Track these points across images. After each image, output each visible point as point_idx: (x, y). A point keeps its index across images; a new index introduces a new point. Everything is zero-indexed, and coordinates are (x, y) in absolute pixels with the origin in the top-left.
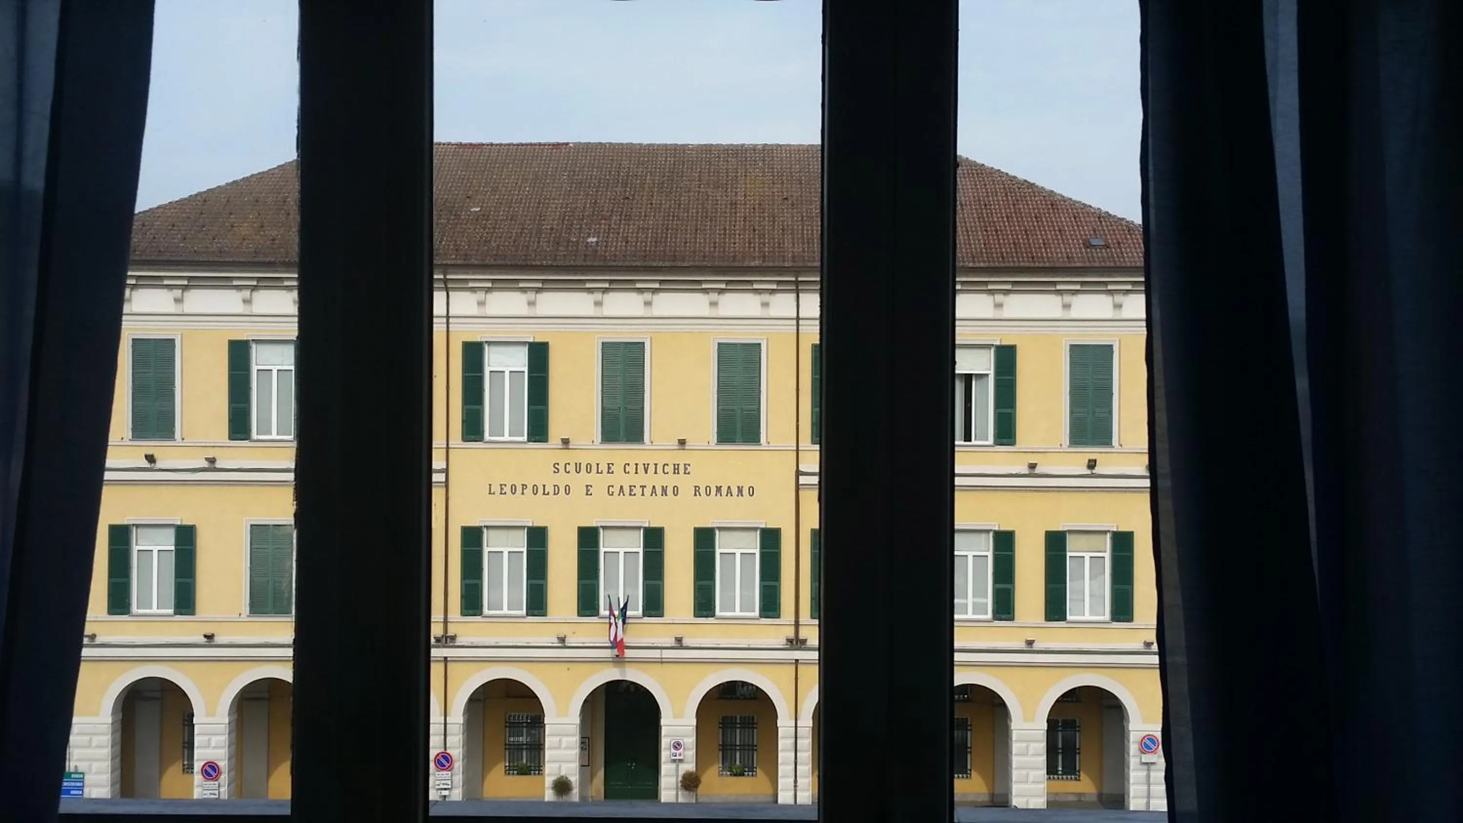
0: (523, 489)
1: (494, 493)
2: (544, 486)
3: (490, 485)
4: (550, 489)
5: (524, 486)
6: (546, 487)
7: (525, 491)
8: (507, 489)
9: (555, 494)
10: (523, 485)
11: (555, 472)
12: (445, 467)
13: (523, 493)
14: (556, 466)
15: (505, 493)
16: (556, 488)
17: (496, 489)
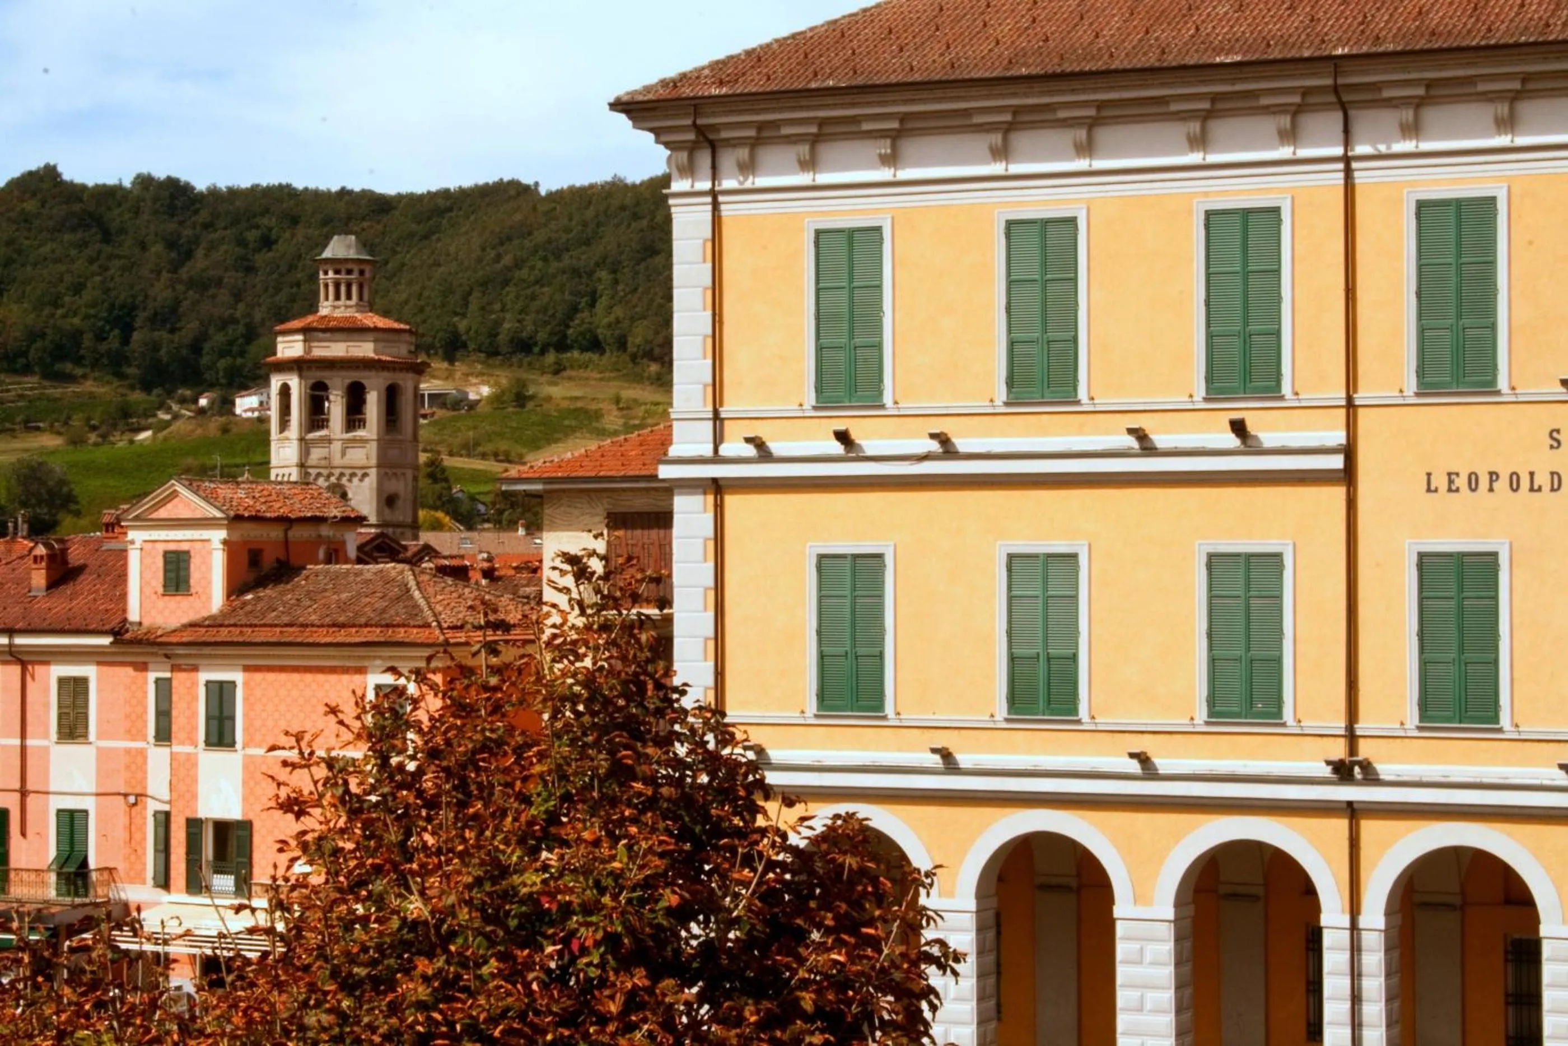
0: (1491, 481)
1: (1436, 490)
2: (1532, 474)
3: (1429, 475)
4: (1542, 479)
5: (1494, 476)
6: (1536, 477)
7: (1495, 485)
8: (1461, 482)
9: (1553, 490)
10: (1491, 474)
11: (1552, 447)
12: (1343, 441)
13: (1491, 490)
14: (1555, 435)
15: (1457, 490)
16: (1556, 478)
17: (1440, 481)
